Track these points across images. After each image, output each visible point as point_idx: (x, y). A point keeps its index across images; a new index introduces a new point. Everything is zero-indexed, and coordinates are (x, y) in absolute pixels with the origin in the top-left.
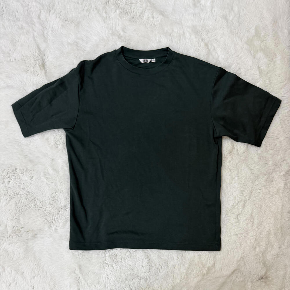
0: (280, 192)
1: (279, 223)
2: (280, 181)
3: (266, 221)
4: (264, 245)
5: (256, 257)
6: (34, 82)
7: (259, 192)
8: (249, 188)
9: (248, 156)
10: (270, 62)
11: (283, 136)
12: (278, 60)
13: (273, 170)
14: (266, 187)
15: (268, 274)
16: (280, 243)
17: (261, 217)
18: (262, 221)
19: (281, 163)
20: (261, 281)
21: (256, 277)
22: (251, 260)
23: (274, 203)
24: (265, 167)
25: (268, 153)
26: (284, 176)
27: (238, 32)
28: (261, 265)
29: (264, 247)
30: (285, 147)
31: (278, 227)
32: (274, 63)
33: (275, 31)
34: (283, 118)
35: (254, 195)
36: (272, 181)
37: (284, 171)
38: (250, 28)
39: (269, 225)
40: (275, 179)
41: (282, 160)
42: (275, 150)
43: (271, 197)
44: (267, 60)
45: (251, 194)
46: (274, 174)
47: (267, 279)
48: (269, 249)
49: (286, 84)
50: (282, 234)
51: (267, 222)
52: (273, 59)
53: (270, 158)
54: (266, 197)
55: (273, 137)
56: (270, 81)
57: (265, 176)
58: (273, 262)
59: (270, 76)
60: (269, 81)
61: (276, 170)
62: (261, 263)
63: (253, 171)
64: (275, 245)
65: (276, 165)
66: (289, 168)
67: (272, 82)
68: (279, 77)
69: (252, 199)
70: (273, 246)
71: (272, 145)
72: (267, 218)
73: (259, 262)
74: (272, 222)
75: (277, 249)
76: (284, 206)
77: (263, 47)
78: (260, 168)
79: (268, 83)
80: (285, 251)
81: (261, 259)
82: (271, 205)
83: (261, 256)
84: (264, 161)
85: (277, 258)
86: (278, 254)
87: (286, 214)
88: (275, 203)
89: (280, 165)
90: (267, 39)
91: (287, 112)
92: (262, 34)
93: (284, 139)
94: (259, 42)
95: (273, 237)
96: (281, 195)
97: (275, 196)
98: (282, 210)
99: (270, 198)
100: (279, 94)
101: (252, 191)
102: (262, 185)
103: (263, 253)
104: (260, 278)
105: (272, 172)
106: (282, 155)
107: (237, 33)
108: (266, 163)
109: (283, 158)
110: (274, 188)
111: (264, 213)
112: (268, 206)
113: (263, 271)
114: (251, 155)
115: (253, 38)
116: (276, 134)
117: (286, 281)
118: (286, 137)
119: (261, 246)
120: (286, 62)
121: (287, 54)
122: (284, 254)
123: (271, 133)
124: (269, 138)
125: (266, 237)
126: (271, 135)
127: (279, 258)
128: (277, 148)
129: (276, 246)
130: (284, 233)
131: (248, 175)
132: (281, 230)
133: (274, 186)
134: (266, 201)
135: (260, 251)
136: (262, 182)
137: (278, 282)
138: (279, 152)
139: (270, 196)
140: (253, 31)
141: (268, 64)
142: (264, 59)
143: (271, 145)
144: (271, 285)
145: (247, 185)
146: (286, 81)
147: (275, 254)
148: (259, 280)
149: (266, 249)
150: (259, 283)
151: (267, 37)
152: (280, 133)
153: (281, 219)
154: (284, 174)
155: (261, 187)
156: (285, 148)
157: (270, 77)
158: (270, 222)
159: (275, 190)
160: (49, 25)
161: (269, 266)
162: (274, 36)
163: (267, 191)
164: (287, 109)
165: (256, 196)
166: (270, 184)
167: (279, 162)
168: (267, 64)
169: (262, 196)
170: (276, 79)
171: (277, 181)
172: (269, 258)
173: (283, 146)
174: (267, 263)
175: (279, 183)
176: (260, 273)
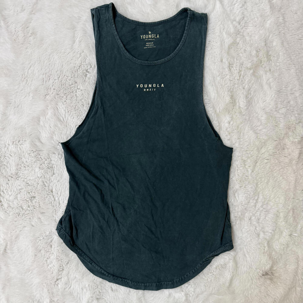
0: (293, 163)
1: (291, 203)
2: (294, 149)
3: (274, 200)
4: (270, 231)
5: (259, 247)
7: (266, 163)
8: (253, 157)
9: (253, 116)
11: (299, 91)
13: (285, 134)
14: (275, 156)
15: (275, 269)
16: (291, 229)
17: (268, 195)
18: (268, 201)
19: (295, 125)
20: (265, 278)
21: (259, 272)
22: (254, 250)
24: (275, 131)
25: (278, 112)
26: (299, 142)
28: (267, 257)
29: (270, 234)
30: (301, 105)
31: (290, 208)
34: (300, 67)
35: (259, 167)
36: (284, 149)
37: (299, 136)
39: (277, 206)
40: (287, 147)
41: (297, 122)
42: (288, 108)
43: (281, 170)
45: (255, 165)
46: (287, 140)
47: (273, 275)
48: (276, 237)
50: (294, 218)
51: (276, 201)
53: (281, 119)
54: (275, 169)
55: (285, 91)
57: (275, 142)
58: (282, 254)
59: (284, 13)
60: (283, 18)
61: (289, 135)
62: (266, 255)
63: (259, 135)
64: (284, 232)
65: (289, 128)
67: (286, 20)
68: (296, 13)
69: (256, 172)
70: (282, 233)
71: (285, 102)
72: (275, 197)
73: (263, 253)
74: (281, 201)
75: (288, 237)
76: (298, 181)
78: (268, 132)
79: (281, 21)
80: (298, 240)
81: (265, 249)
82: (281, 179)
83: (266, 245)
84: (273, 122)
85: (287, 248)
86: (289, 243)
87: (300, 192)
88: (287, 177)
89: (294, 128)
95: (282, 222)
96: (294, 167)
97: (287, 168)
98: (295, 187)
99: (279, 170)
100: (296, 36)
101: (257, 161)
102: (271, 154)
103: (268, 242)
104: (264, 274)
105: (284, 137)
106: (297, 115)
108: (276, 125)
109: (299, 119)
110: (286, 158)
111: (272, 189)
112: (277, 181)
113: (267, 265)
114: (257, 115)
116: (289, 88)
117: (297, 278)
119: (267, 232)
122: (296, 244)
123: (283, 87)
124: (281, 93)
125: (273, 221)
126: (284, 89)
127: (290, 249)
128: (290, 106)
129: (286, 233)
130: (296, 216)
131: (252, 141)
132: (293, 212)
133: (286, 155)
134: (275, 175)
135: (265, 239)
136: (270, 150)
137: (287, 279)
138: (293, 111)
139: (280, 167)
143: (283, 102)
144: (278, 284)
145: (251, 153)
147: (284, 243)
148: (263, 277)
149: (272, 236)
150: (262, 280)
152: (295, 86)
153: (293, 198)
154: (299, 140)
155: (268, 156)
156: (301, 107)
157: (284, 14)
158: (278, 202)
159: (287, 160)
161: (276, 258)
163: (277, 161)
165: (262, 168)
166: (281, 153)
167: (293, 124)
169: (270, 168)
170: (292, 16)
171: (289, 148)
172: (276, 248)
173: (299, 103)
174: (274, 255)
175: (292, 151)
176: (263, 267)
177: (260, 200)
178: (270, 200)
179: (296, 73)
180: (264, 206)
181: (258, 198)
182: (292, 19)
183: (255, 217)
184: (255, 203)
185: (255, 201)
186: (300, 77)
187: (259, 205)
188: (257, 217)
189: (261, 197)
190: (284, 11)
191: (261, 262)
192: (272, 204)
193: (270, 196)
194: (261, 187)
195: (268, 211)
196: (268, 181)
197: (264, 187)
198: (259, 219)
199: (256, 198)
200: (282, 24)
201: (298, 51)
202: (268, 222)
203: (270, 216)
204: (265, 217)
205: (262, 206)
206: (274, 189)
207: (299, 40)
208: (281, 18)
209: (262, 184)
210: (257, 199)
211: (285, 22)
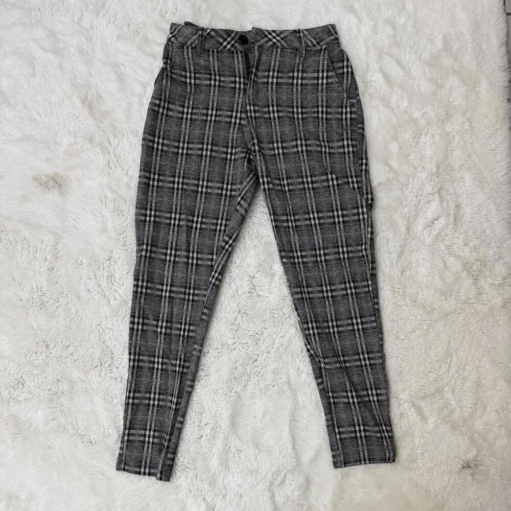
2: (495, 294)
3: (472, 362)
4: (470, 405)
6: (71, 130)
10: (470, 93)
11: (497, 217)
12: (484, 88)
17: (463, 356)
19: (493, 262)
20: (466, 473)
21: (458, 462)
23: (485, 331)
26: (501, 285)
27: (414, 44)
28: (467, 440)
29: (469, 410)
30: (501, 236)
32: (477, 94)
33: (476, 42)
36: (481, 294)
37: (500, 277)
38: (435, 38)
39: (477, 371)
40: (485, 291)
41: (497, 258)
43: (480, 322)
44: (465, 90)
48: (479, 413)
49: (497, 129)
52: (474, 88)
54: (470, 321)
56: (471, 124)
59: (470, 116)
60: (469, 124)
62: (466, 437)
64: (488, 407)
66: (510, 272)
67: (474, 126)
68: (486, 117)
72: (473, 359)
77: (457, 69)
79: (467, 127)
82: (480, 334)
88: (488, 332)
89: (492, 266)
90: (464, 55)
91: (502, 176)
92: (455, 47)
93: (499, 222)
94: (451, 60)
97: (488, 319)
99: (477, 322)
100: (488, 145)
104: (465, 465)
106: (495, 249)
107: (413, 46)
109: (499, 254)
110: (485, 306)
111: (469, 349)
112: (475, 337)
113: (470, 452)
115: (440, 54)
118: (502, 217)
119: (465, 407)
120: (497, 93)
121: (498, 80)
125: (472, 391)
133: (484, 303)
134: (471, 329)
135: (462, 417)
139: (478, 319)
140: (440, 43)
141: (467, 97)
142: (459, 88)
146: (498, 124)
148: (464, 470)
149: (473, 412)
150: (462, 476)
151: (464, 52)
152: (491, 211)
154: (501, 282)
156: (500, 237)
157: (471, 118)
158: (479, 365)
159: (486, 309)
160: (97, 35)
162: (475, 51)
164: (501, 171)
167: (490, 260)
168: (465, 96)
169: (464, 320)
170: (481, 121)
171: (488, 293)
172: (480, 429)
173: (497, 233)
174: (476, 437)
175: (493, 297)
176: (464, 456)
177: (453, 364)
178: (466, 364)
179: (492, 194)
180: (460, 372)
181: (451, 361)
182: (481, 124)
183: (449, 388)
184: (449, 368)
185: (448, 366)
186: (497, 199)
187: (453, 370)
188: (451, 387)
189: (455, 360)
190: (470, 115)
191: (461, 448)
192: (470, 368)
193: (467, 358)
194: (454, 346)
195: (465, 379)
196: (464, 337)
197: (458, 346)
198: (453, 390)
199: (449, 361)
200: (469, 131)
201: (491, 165)
202: (466, 393)
203: (469, 384)
204: (463, 386)
205: (457, 372)
206: (472, 348)
207: (492, 151)
208: (467, 124)
209: (455, 342)
210: (450, 363)
211: (472, 128)
